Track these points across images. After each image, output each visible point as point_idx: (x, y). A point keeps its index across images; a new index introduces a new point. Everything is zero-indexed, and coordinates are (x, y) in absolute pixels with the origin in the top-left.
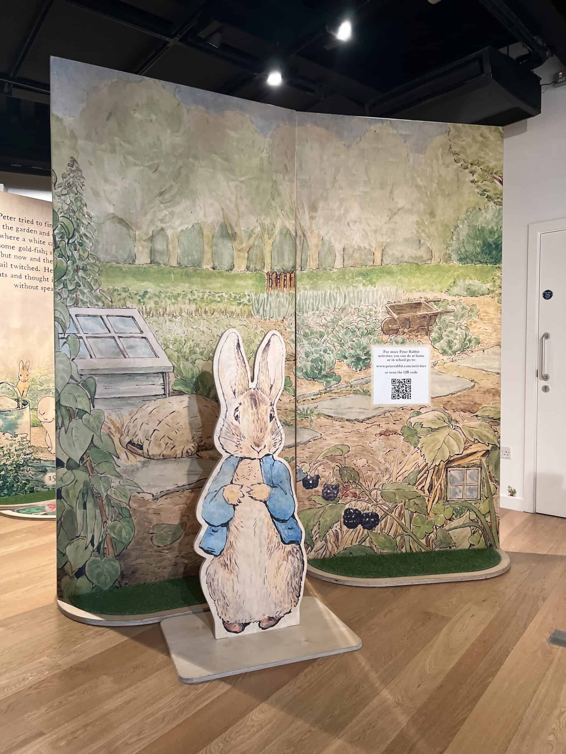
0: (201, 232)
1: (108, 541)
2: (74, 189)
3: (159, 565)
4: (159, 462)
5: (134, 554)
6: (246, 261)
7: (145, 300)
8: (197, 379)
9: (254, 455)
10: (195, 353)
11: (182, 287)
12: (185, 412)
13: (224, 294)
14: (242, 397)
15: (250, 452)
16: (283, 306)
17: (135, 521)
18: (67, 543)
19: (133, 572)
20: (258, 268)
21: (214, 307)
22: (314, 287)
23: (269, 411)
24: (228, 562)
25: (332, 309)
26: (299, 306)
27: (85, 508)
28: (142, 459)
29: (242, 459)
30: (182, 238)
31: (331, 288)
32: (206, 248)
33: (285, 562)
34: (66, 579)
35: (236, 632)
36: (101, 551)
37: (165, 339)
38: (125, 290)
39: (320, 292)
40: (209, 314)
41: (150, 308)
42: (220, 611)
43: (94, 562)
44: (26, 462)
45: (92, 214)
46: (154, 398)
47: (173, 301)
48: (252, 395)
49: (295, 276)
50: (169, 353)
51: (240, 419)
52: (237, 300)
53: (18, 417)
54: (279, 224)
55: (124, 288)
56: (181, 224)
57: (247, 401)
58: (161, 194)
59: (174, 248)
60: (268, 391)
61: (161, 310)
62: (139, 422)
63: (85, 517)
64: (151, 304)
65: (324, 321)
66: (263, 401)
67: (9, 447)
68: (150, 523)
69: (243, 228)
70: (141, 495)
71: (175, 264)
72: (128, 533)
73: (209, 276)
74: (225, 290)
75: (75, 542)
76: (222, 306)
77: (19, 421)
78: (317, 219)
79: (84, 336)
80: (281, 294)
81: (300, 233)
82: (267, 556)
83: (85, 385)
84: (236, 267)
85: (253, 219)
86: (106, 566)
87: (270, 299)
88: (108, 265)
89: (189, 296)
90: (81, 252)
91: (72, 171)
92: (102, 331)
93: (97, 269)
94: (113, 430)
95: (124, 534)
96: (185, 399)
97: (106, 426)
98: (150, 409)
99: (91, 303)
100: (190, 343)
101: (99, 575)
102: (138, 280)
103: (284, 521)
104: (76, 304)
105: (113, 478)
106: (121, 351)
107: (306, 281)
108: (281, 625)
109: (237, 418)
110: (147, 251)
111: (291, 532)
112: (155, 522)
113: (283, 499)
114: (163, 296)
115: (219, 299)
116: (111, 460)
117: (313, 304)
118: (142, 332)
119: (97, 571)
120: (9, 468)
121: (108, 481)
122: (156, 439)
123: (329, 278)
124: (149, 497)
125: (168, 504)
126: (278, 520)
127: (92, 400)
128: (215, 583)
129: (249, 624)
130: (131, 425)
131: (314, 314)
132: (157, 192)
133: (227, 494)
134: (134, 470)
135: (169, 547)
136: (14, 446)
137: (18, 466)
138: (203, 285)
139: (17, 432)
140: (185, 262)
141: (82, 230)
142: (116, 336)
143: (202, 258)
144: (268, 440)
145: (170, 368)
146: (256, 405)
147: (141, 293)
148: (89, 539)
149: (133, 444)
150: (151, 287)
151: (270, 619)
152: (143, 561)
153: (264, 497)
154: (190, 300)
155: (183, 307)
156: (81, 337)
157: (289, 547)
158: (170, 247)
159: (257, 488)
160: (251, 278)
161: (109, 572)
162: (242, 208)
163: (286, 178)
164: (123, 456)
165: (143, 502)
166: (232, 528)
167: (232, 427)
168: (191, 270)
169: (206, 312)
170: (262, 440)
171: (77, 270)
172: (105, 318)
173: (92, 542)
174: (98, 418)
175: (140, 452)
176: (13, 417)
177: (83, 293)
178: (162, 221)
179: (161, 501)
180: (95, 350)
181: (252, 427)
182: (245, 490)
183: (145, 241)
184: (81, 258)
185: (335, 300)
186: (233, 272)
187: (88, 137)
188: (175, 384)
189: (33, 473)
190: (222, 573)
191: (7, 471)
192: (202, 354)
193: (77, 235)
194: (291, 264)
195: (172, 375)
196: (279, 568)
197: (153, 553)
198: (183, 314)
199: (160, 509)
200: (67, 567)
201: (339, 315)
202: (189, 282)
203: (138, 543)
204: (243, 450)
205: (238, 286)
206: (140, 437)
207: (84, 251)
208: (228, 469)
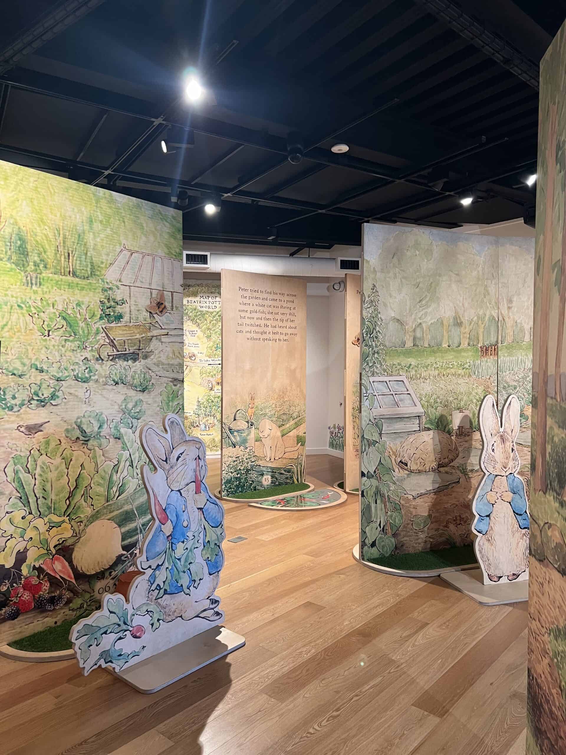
0: (442, 323)
1: (388, 524)
2: (374, 304)
3: (416, 541)
4: (416, 474)
5: (402, 533)
6: (468, 340)
7: (410, 370)
8: (438, 420)
9: (503, 474)
10: (437, 403)
11: (431, 360)
12: (431, 442)
13: (454, 363)
14: (496, 437)
15: (501, 472)
16: (490, 368)
17: (403, 512)
18: (367, 524)
19: (402, 546)
20: (475, 344)
21: (448, 372)
22: (510, 355)
23: (511, 446)
24: (490, 539)
25: (523, 369)
26: (500, 367)
27: (376, 503)
28: (407, 472)
29: (496, 476)
30: (431, 328)
31: (522, 356)
32: (445, 333)
33: (521, 540)
34: (366, 548)
35: (495, 581)
36: (385, 531)
37: (420, 394)
38: (399, 364)
39: (514, 358)
40: (446, 376)
41: (413, 375)
42: (486, 568)
43: (380, 538)
44: (252, 467)
45: (383, 318)
46: (414, 433)
47: (425, 369)
48: (501, 436)
49: (498, 348)
50: (422, 403)
51: (495, 451)
52: (462, 366)
53: (248, 435)
54: (488, 314)
55: (399, 363)
56: (431, 319)
57: (499, 440)
58: (420, 301)
59: (426, 335)
60: (510, 434)
61: (418, 376)
62: (406, 448)
63: (376, 507)
64: (413, 372)
65: (517, 377)
66: (508, 439)
67: (242, 457)
68: (411, 514)
69: (466, 318)
70: (406, 496)
71: (427, 346)
72: (399, 520)
73: (446, 351)
74: (455, 360)
75: (371, 524)
76: (453, 371)
77: (248, 437)
78: (513, 309)
79: (377, 394)
80: (489, 360)
81: (501, 318)
82: (511, 536)
83: (377, 425)
84: (462, 344)
85: (473, 311)
86: (387, 540)
87: (482, 364)
88: (391, 349)
89: (434, 365)
90: (376, 342)
91: (373, 293)
92: (386, 391)
93: (384, 352)
94: (391, 453)
95: (397, 520)
96: (431, 432)
97: (388, 451)
98: (411, 440)
99: (381, 374)
100: (435, 396)
101: (383, 547)
102: (406, 357)
103: (521, 515)
104: (373, 375)
105: (391, 484)
106: (396, 403)
107: (504, 350)
108: (520, 579)
109: (493, 450)
110: (412, 338)
111: (525, 522)
112: (414, 514)
113: (519, 501)
114: (420, 366)
115: (451, 366)
116: (390, 473)
117: (509, 366)
118: (408, 390)
119: (383, 543)
120: (242, 472)
121: (389, 487)
122: (415, 460)
123: (521, 348)
124: (411, 497)
125: (421, 502)
126: (517, 514)
127: (380, 434)
128: (484, 551)
129: (502, 577)
130: (401, 450)
131: (510, 373)
132: (418, 300)
133: (488, 497)
134: (402, 480)
135: (422, 530)
136: (245, 455)
137: (248, 470)
138: (442, 357)
139: (247, 445)
140: (432, 344)
141: (378, 329)
142: (394, 393)
143: (442, 340)
144: (511, 464)
145: (423, 413)
146: (504, 442)
147: (408, 366)
148: (378, 523)
149: (402, 463)
150: (413, 361)
151: (514, 574)
152: (408, 539)
153: (509, 500)
154: (435, 368)
155: (431, 372)
156: (375, 395)
157: (524, 531)
158: (424, 334)
159: (505, 494)
160: (471, 351)
161: (389, 545)
162: (466, 305)
163: (493, 283)
164: (396, 470)
165: (407, 500)
166: (492, 518)
167: (491, 456)
168: (435, 348)
169: (444, 375)
170: (507, 464)
171: (374, 354)
172: (388, 382)
173: (380, 525)
174: (384, 446)
175: (406, 467)
176: (245, 434)
177: (377, 368)
178: (420, 318)
179: (418, 500)
180: (383, 403)
181: (502, 456)
182: (499, 495)
183: (411, 332)
184: (376, 347)
185: (525, 363)
186: (460, 348)
187: (382, 271)
188: (426, 424)
189: (256, 476)
190: (487, 544)
191: (241, 475)
192: (441, 403)
193: (375, 332)
194: (495, 340)
195: (424, 417)
196: (518, 543)
197: (413, 534)
198: (431, 377)
199: (417, 506)
200: (367, 541)
201: (527, 374)
202: (435, 356)
203: (404, 527)
204: (497, 470)
205: (463, 357)
206: (406, 459)
207: (378, 341)
208: (489, 482)
